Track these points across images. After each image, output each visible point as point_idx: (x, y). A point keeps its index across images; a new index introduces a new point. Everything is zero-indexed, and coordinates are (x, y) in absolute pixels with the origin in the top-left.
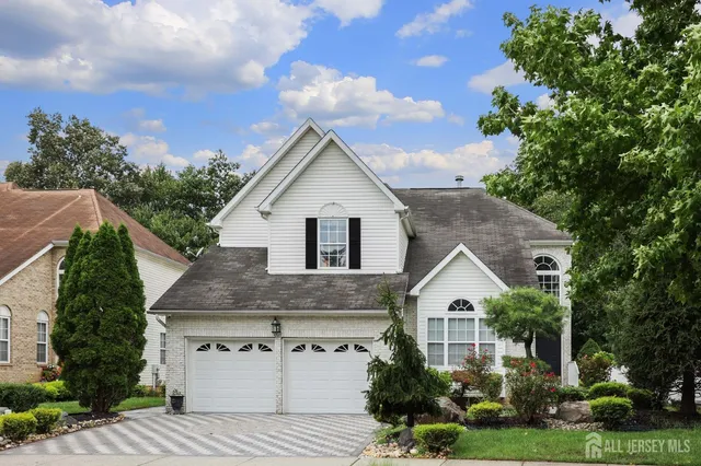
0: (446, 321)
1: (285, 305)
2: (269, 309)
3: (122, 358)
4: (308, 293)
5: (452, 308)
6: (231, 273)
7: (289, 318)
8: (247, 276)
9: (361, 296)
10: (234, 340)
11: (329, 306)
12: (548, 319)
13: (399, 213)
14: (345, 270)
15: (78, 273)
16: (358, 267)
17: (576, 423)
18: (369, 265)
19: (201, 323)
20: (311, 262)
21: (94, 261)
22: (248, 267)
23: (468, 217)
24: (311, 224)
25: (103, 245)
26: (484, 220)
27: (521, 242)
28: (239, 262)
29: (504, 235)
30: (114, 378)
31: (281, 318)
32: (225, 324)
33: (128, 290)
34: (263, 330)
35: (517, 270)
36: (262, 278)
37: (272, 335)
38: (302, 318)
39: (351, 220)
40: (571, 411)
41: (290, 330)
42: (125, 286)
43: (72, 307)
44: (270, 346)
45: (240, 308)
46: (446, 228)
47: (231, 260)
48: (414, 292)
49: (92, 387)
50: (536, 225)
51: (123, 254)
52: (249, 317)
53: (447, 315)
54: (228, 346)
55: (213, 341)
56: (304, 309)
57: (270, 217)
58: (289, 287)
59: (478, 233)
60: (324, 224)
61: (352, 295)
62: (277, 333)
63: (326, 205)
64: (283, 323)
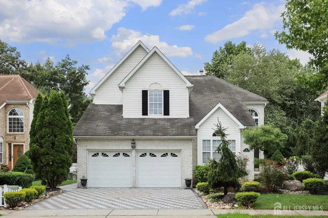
0: (211, 142)
1: (137, 133)
2: (130, 135)
3: (65, 161)
4: (147, 127)
5: (214, 135)
6: (104, 117)
7: (139, 140)
8: (113, 119)
9: (174, 129)
10: (111, 151)
11: (160, 134)
12: (277, 141)
13: (188, 88)
14: (162, 116)
15: (43, 117)
16: (168, 114)
17: (295, 191)
18: (174, 114)
19: (95, 142)
20: (145, 112)
21: (52, 112)
22: (112, 114)
23: (211, 90)
24: (145, 93)
25: (56, 103)
26: (219, 92)
27: (241, 103)
28: (107, 112)
29: (232, 99)
30: (61, 170)
31: (136, 140)
32: (107, 143)
33: (67, 126)
34: (126, 146)
35: (243, 116)
36: (121, 120)
37: (131, 148)
38: (146, 140)
39: (164, 91)
40: (291, 185)
41: (140, 146)
42: (65, 124)
43: (41, 134)
44: (128, 154)
45: (116, 135)
46: (201, 96)
47: (103, 111)
48: (197, 127)
49: (50, 175)
50: (245, 94)
51: (64, 108)
52: (119, 140)
53: (212, 138)
54: (107, 154)
55: (100, 152)
56: (147, 135)
57: (124, 90)
58: (136, 124)
59: (218, 98)
60: (151, 93)
61: (169, 129)
62: (134, 147)
63: (152, 84)
64: (137, 142)
